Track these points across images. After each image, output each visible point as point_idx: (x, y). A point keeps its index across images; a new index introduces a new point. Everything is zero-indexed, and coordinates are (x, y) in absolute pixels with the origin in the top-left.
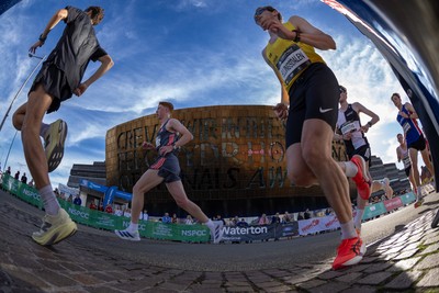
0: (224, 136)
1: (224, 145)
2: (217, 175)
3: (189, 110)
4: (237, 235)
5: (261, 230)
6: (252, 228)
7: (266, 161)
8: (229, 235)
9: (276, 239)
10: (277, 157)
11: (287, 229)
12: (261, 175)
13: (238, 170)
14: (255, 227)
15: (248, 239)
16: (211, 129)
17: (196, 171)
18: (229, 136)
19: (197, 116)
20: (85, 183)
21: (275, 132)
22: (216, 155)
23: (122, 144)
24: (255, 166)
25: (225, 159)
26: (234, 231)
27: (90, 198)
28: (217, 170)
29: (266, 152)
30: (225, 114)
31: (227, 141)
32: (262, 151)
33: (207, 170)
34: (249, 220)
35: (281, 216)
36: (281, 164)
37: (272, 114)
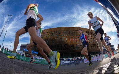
0: (63, 36)
1: (63, 38)
2: (61, 46)
3: (53, 28)
4: (67, 63)
5: (74, 61)
7: (75, 42)
8: (65, 63)
9: (78, 64)
10: (78, 41)
11: (81, 61)
12: (73, 46)
13: (67, 45)
14: (72, 61)
15: (70, 64)
16: (59, 33)
17: (55, 45)
18: (64, 36)
19: (55, 30)
20: (24, 50)
21: (77, 34)
22: (61, 41)
24: (72, 44)
25: (63, 42)
26: (66, 62)
27: (26, 54)
28: (61, 45)
29: (75, 40)
30: (63, 29)
31: (64, 37)
32: (74, 40)
33: (58, 45)
34: (70, 59)
35: (79, 58)
37: (76, 29)
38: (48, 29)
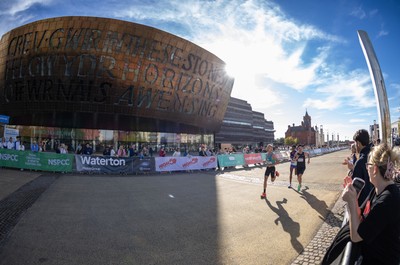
0: (104, 50)
1: (102, 59)
3: (80, 18)
4: (97, 166)
5: (120, 162)
6: (111, 160)
7: (139, 81)
8: (90, 166)
10: (150, 79)
11: (145, 164)
12: (130, 94)
15: (107, 171)
16: (95, 40)
18: (110, 51)
19: (86, 25)
21: (155, 55)
23: (12, 50)
24: (128, 83)
28: (91, 82)
29: (140, 72)
30: (113, 27)
31: (107, 54)
32: (137, 71)
33: (82, 82)
36: (152, 86)
37: (158, 38)
38: (62, 19)
